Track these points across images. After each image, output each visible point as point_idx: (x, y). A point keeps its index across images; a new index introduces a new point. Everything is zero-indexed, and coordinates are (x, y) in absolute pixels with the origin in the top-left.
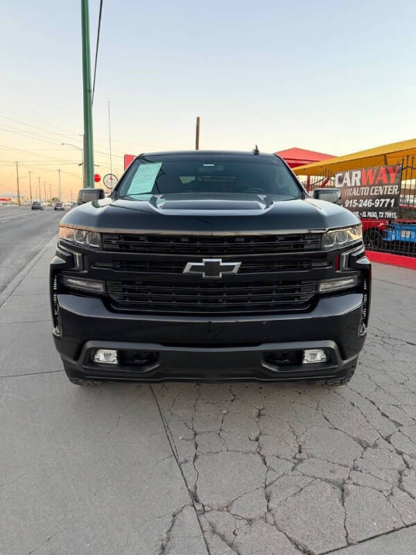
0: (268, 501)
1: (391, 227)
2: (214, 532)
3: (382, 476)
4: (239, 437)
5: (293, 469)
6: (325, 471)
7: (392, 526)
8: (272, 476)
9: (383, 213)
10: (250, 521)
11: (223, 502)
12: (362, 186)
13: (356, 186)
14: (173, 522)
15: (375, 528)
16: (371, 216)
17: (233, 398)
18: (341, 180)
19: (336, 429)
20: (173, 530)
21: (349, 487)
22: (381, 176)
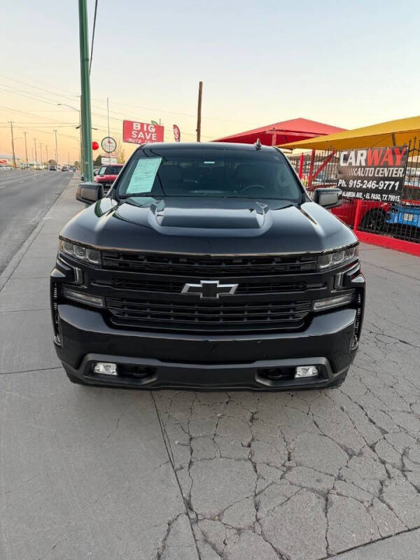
0: (257, 510)
1: (394, 209)
2: (206, 541)
3: (364, 486)
4: (232, 443)
5: (282, 477)
6: (312, 480)
7: (370, 538)
8: (262, 485)
9: (386, 196)
10: (239, 531)
11: (215, 511)
12: (367, 166)
13: (361, 166)
14: (169, 531)
15: (355, 540)
16: (374, 198)
17: (227, 400)
18: (346, 158)
19: (325, 435)
20: (168, 539)
21: (333, 497)
22: (387, 157)
